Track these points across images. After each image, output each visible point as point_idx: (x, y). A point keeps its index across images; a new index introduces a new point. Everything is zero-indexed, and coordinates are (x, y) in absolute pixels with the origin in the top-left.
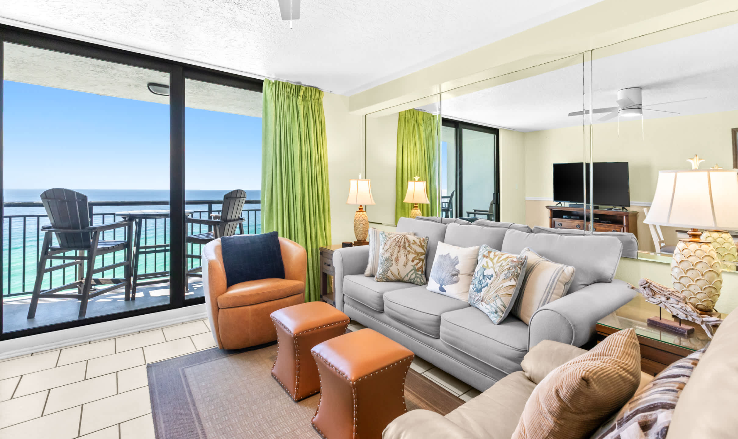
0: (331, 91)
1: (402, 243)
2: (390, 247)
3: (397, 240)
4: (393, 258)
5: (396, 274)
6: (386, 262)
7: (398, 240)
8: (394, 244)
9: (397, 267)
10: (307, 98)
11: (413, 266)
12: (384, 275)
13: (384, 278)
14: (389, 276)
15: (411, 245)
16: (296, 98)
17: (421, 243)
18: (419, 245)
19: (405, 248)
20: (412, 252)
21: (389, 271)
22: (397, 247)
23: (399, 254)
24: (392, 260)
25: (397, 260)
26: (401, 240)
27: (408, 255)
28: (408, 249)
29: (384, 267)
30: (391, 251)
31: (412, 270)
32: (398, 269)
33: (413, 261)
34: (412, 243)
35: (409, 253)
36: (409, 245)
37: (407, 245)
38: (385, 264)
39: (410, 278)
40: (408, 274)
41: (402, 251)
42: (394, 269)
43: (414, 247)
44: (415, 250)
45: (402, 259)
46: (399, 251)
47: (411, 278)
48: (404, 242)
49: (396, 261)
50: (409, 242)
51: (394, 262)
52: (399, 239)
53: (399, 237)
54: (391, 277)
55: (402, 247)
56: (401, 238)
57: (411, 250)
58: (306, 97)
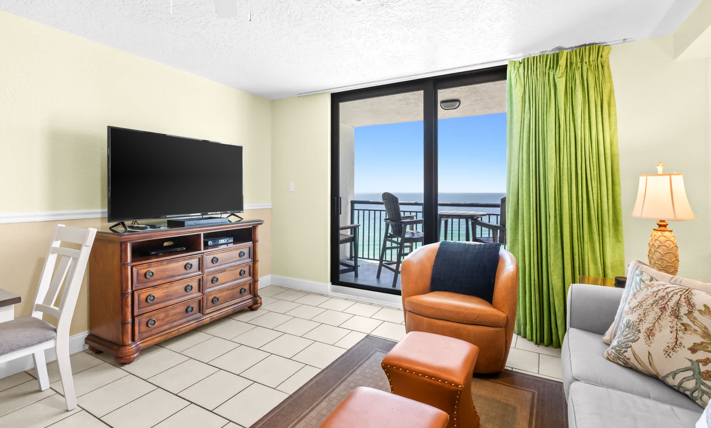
1: (671, 304)
2: (640, 305)
3: (661, 294)
4: (644, 327)
5: (646, 361)
6: (626, 327)
7: (664, 294)
8: (651, 301)
9: (646, 348)
11: (690, 360)
12: (619, 352)
13: (619, 359)
15: (696, 314)
16: (555, 69)
20: (695, 331)
21: (629, 350)
22: (656, 309)
23: (656, 324)
24: (639, 331)
25: (650, 333)
26: (670, 295)
27: (680, 334)
28: (686, 320)
29: (622, 337)
30: (641, 311)
31: (687, 369)
32: (649, 353)
33: (693, 350)
34: (700, 311)
35: (686, 329)
36: (690, 312)
37: (684, 310)
38: (624, 331)
39: (681, 383)
40: (676, 373)
41: (667, 320)
42: (640, 348)
43: (703, 318)
44: (705, 328)
46: (659, 318)
47: (683, 385)
48: (678, 303)
49: (649, 336)
50: (689, 303)
51: (642, 335)
52: (667, 293)
53: (668, 290)
54: (634, 361)
55: (669, 311)
56: (672, 293)
57: (691, 324)
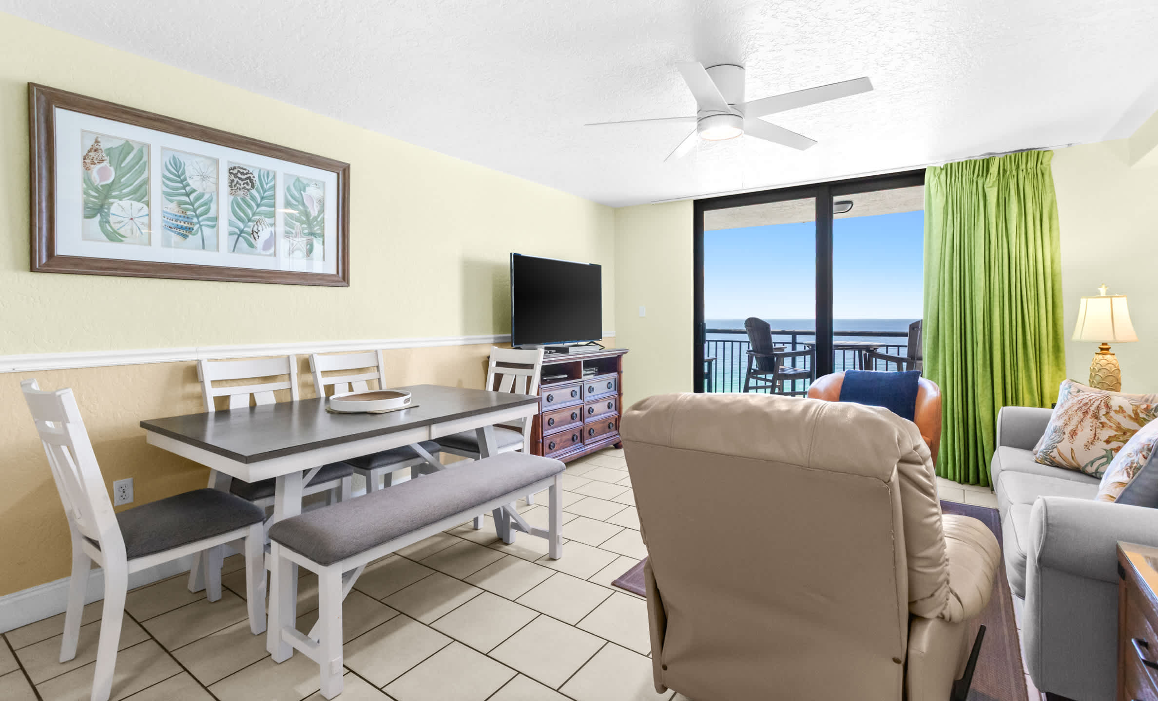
0: (1070, 145)
1: (1092, 408)
2: (1066, 412)
3: (1084, 401)
4: (1068, 430)
5: (1069, 457)
6: (1054, 434)
7: (1087, 401)
8: (1076, 408)
9: (1069, 446)
10: (1008, 173)
11: (1105, 450)
12: (1046, 454)
13: (1046, 459)
14: (1055, 458)
15: (1112, 414)
16: (984, 177)
17: (1136, 414)
18: (1130, 417)
19: (1096, 416)
20: (1111, 427)
21: (1055, 450)
22: (1080, 414)
23: (1079, 425)
24: (1064, 433)
25: (1074, 433)
26: (1092, 402)
27: (1098, 431)
28: (1103, 419)
29: (1049, 441)
30: (1066, 417)
31: (1103, 457)
32: (1072, 449)
33: (1108, 442)
34: (1116, 411)
35: (1103, 427)
36: (1107, 413)
37: (1103, 411)
38: (1052, 437)
39: (1097, 470)
40: (1092, 463)
41: (1089, 421)
42: (1065, 447)
43: (1119, 418)
44: (1119, 423)
45: (1086, 433)
46: (1082, 421)
47: (1099, 471)
48: (1098, 407)
49: (1072, 436)
50: (1108, 406)
51: (1066, 436)
52: (1090, 400)
53: (1091, 398)
54: (1058, 459)
55: (1090, 413)
56: (1094, 400)
57: (1108, 422)
58: (1005, 171)
